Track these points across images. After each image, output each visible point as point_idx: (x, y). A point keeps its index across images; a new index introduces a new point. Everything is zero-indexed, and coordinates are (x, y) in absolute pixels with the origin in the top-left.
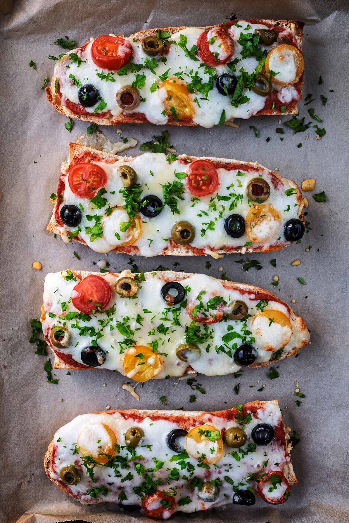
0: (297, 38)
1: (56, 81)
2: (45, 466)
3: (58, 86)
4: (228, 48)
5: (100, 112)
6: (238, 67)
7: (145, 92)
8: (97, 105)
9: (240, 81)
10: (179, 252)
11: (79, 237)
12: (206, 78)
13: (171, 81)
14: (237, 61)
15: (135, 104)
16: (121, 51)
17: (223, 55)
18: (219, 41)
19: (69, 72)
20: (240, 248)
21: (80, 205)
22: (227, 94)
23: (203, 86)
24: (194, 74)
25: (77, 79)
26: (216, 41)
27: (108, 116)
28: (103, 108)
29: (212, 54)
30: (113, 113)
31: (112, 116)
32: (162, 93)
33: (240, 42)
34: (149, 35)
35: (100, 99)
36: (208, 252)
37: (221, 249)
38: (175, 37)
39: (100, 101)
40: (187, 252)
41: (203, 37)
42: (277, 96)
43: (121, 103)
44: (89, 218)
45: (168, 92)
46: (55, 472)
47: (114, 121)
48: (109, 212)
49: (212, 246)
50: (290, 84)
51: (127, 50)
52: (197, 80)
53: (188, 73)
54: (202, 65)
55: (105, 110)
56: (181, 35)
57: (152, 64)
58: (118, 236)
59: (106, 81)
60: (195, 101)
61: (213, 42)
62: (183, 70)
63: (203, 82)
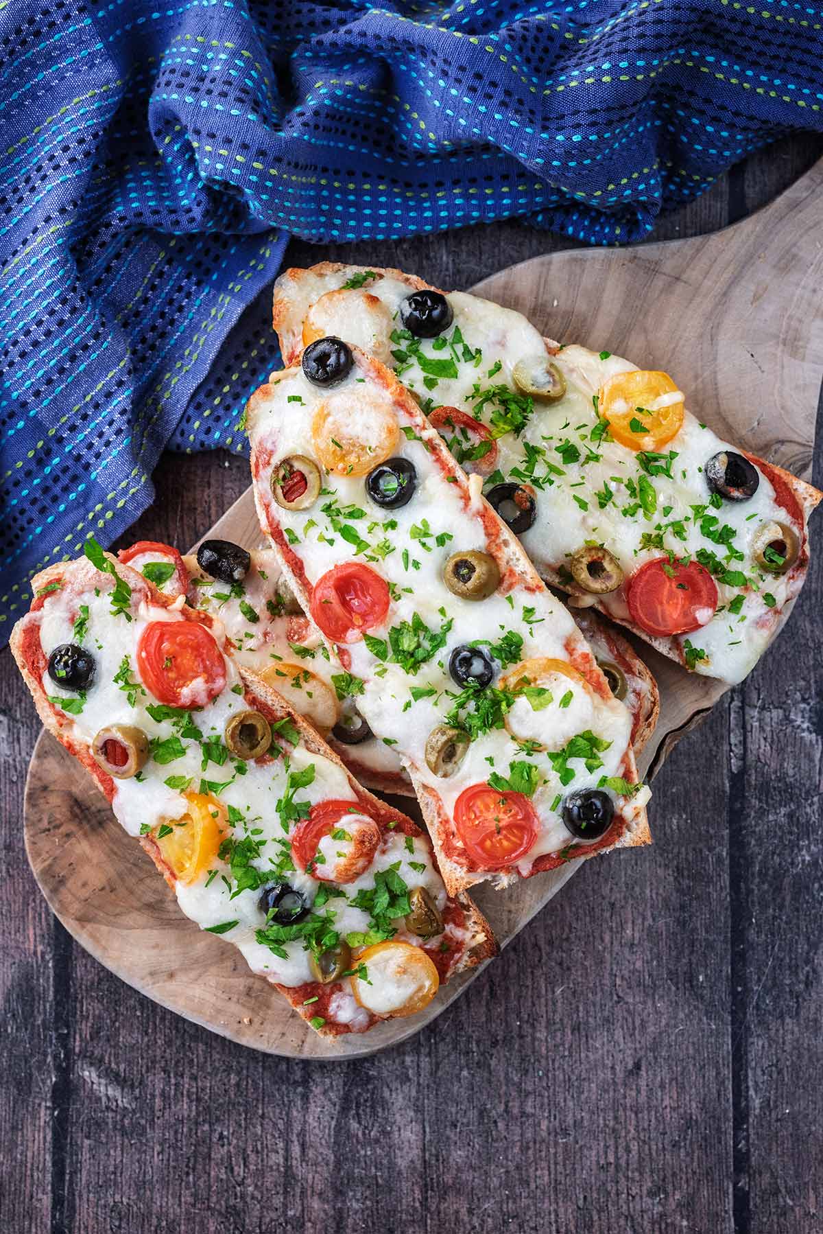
0: (466, 957)
1: (56, 580)
3: (50, 592)
4: (346, 870)
5: (59, 706)
6: (332, 903)
7: (158, 774)
8: (65, 694)
9: (309, 926)
12: (265, 862)
13: (212, 808)
14: (340, 894)
15: (120, 771)
16: (193, 688)
17: (327, 870)
18: (348, 848)
19: (88, 598)
22: (268, 916)
23: (249, 869)
24: (256, 838)
25: (88, 624)
26: (345, 843)
27: (65, 723)
28: (70, 711)
29: (314, 848)
30: (76, 729)
31: (69, 730)
32: (177, 805)
33: (378, 876)
35: (83, 696)
38: (301, 756)
39: (79, 697)
41: (336, 809)
42: (332, 994)
43: (100, 744)
45: (187, 815)
47: (65, 738)
50: (367, 1009)
51: (202, 698)
52: (250, 849)
53: (251, 827)
54: (284, 844)
55: (69, 715)
56: (312, 768)
57: (215, 753)
59: (121, 689)
60: (210, 872)
61: (340, 838)
62: (248, 816)
63: (256, 863)
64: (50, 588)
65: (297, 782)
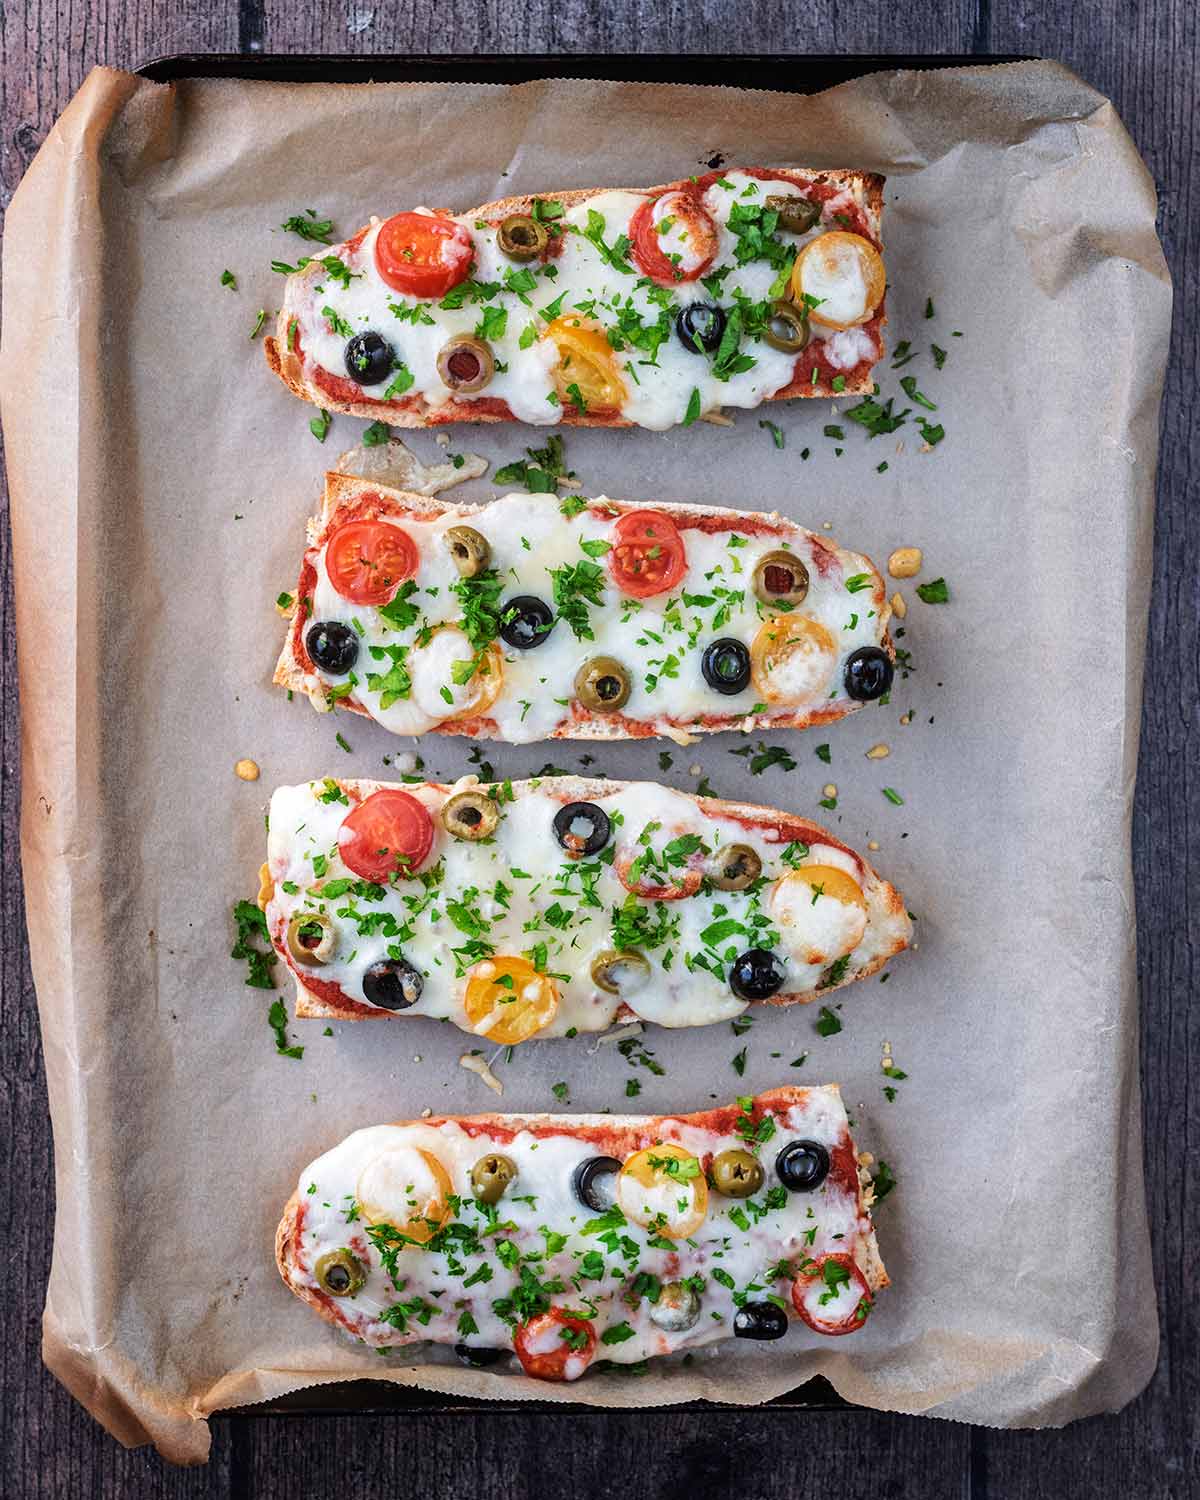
0: (868, 211)
1: (289, 324)
2: (278, 1254)
3: (295, 336)
4: (702, 243)
5: (397, 396)
6: (727, 285)
7: (504, 348)
8: (390, 381)
9: (734, 320)
10: (594, 731)
11: (353, 699)
12: (651, 314)
13: (569, 323)
14: (724, 272)
15: (483, 378)
16: (448, 253)
17: (690, 261)
18: (681, 227)
19: (323, 301)
20: (738, 718)
21: (356, 621)
22: (703, 351)
23: (645, 334)
24: (622, 306)
25: (341, 317)
26: (676, 227)
27: (417, 405)
28: (406, 388)
29: (664, 258)
30: (428, 398)
31: (426, 405)
32: (547, 351)
33: (731, 226)
34: (513, 212)
35: (399, 366)
36: (663, 729)
37: (696, 722)
38: (576, 215)
39: (399, 371)
40: (614, 731)
41: (643, 216)
42: (821, 353)
43: (449, 375)
44: (377, 652)
45: (562, 348)
46: (304, 1269)
47: (432, 417)
48: (425, 637)
49: (673, 715)
50: (853, 324)
51: (463, 251)
52: (630, 320)
53: (608, 301)
54: (641, 284)
55: (411, 392)
56: (592, 213)
57: (520, 282)
58: (446, 695)
59: (413, 323)
60: (626, 369)
61: (668, 229)
62: (597, 295)
63: (645, 323)
64: (292, 332)
65: (595, 235)
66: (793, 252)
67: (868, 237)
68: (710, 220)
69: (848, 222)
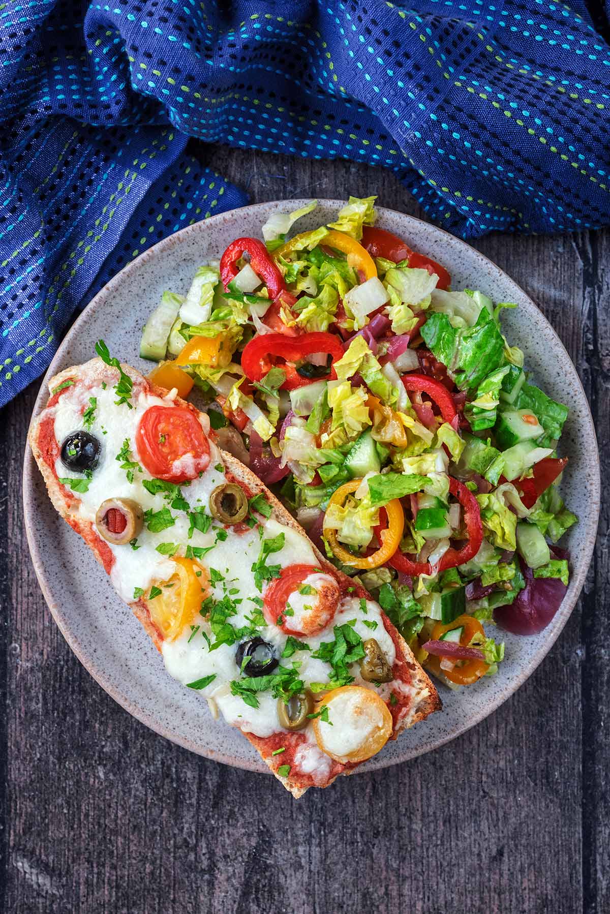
0: (412, 712)
1: (71, 379)
3: (64, 389)
4: (313, 622)
5: (68, 487)
6: (298, 656)
7: (151, 540)
8: (74, 476)
12: (241, 620)
13: (196, 569)
14: (304, 647)
15: (116, 539)
16: (183, 463)
17: (295, 622)
18: (313, 601)
19: (98, 393)
22: (243, 668)
23: (225, 625)
24: (233, 598)
25: (96, 413)
26: (311, 597)
27: (72, 503)
28: (77, 490)
29: (283, 604)
30: (82, 508)
31: (76, 508)
32: (166, 568)
33: (338, 630)
34: (246, 481)
35: (89, 475)
38: (273, 527)
39: (86, 478)
41: (303, 570)
42: (297, 745)
43: (103, 514)
45: (175, 576)
47: (72, 518)
50: (329, 754)
51: (191, 472)
52: (229, 607)
53: (229, 587)
54: (256, 600)
55: (76, 494)
56: (282, 536)
57: (200, 521)
59: (121, 467)
60: (193, 628)
61: (306, 593)
62: (228, 577)
63: (232, 620)
64: (64, 386)
65: (268, 549)
66: (350, 680)
67: (394, 724)
68: (332, 617)
69: (396, 704)
